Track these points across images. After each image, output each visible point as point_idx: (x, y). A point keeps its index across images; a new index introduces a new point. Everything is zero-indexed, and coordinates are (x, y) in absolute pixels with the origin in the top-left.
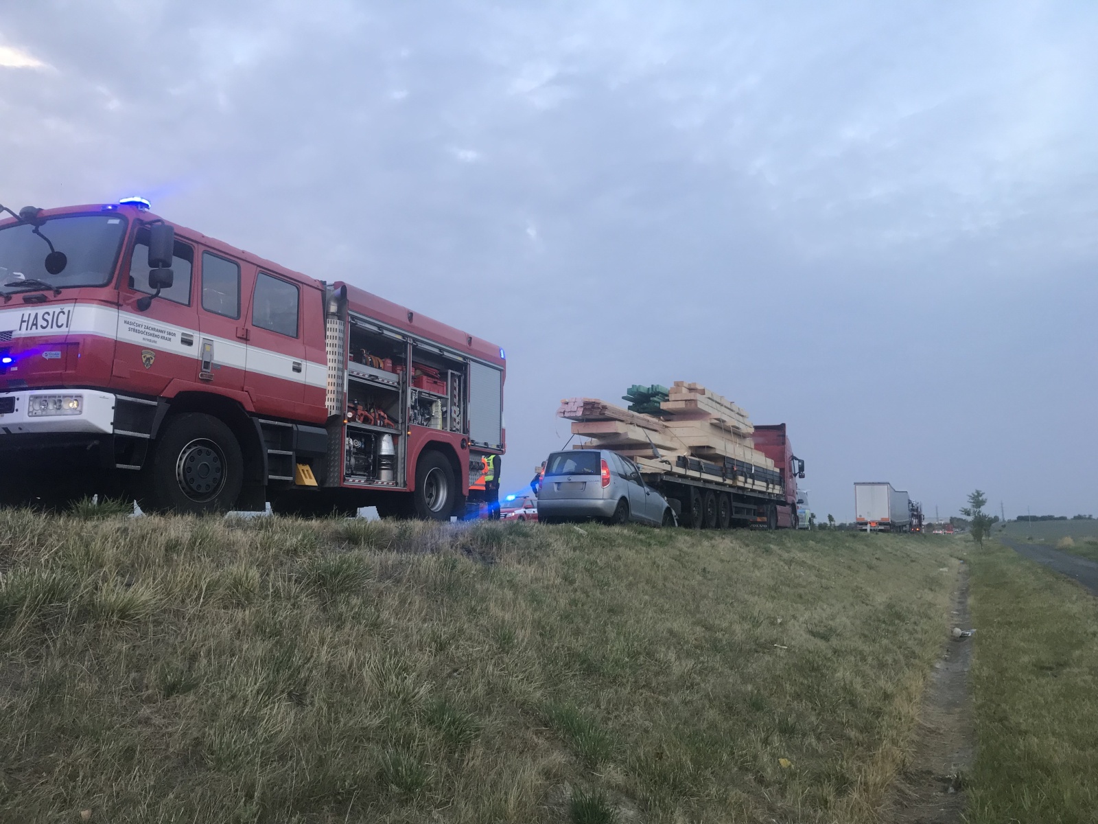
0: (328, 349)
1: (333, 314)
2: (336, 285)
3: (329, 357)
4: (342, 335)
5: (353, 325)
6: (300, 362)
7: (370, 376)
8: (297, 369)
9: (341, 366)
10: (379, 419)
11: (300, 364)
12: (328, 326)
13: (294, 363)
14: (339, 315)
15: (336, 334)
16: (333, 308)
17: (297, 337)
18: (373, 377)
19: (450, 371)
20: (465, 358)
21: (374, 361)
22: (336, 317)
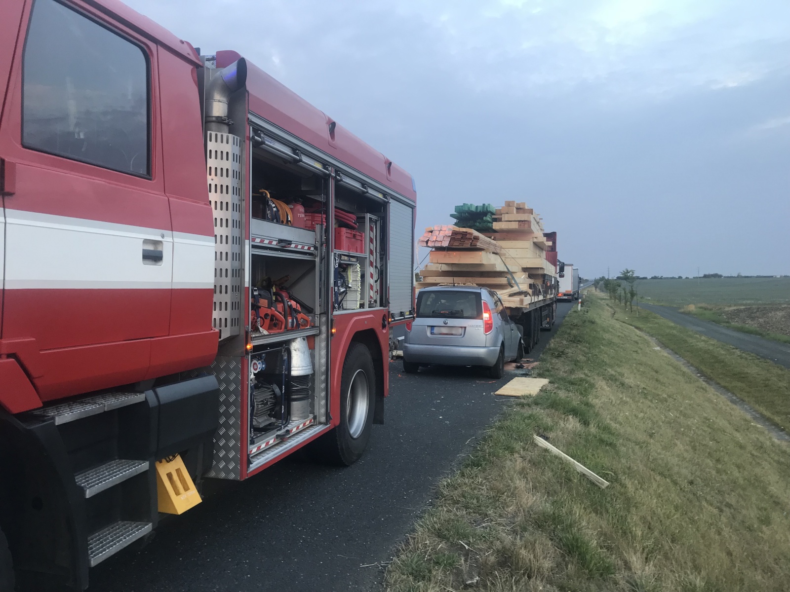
0: (213, 197)
1: (220, 121)
2: (223, 58)
3: (217, 214)
4: (237, 166)
5: (257, 145)
6: (159, 238)
7: (280, 241)
8: (153, 256)
9: (237, 232)
10: (291, 315)
11: (161, 242)
12: (211, 146)
13: (146, 241)
14: (230, 123)
15: (227, 164)
16: (219, 108)
17: (149, 174)
18: (283, 244)
19: (368, 216)
20: (385, 194)
21: (280, 212)
22: (226, 128)
